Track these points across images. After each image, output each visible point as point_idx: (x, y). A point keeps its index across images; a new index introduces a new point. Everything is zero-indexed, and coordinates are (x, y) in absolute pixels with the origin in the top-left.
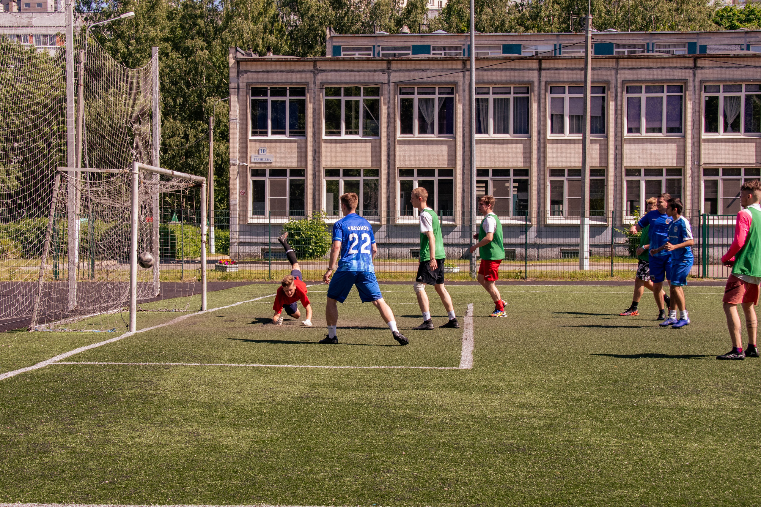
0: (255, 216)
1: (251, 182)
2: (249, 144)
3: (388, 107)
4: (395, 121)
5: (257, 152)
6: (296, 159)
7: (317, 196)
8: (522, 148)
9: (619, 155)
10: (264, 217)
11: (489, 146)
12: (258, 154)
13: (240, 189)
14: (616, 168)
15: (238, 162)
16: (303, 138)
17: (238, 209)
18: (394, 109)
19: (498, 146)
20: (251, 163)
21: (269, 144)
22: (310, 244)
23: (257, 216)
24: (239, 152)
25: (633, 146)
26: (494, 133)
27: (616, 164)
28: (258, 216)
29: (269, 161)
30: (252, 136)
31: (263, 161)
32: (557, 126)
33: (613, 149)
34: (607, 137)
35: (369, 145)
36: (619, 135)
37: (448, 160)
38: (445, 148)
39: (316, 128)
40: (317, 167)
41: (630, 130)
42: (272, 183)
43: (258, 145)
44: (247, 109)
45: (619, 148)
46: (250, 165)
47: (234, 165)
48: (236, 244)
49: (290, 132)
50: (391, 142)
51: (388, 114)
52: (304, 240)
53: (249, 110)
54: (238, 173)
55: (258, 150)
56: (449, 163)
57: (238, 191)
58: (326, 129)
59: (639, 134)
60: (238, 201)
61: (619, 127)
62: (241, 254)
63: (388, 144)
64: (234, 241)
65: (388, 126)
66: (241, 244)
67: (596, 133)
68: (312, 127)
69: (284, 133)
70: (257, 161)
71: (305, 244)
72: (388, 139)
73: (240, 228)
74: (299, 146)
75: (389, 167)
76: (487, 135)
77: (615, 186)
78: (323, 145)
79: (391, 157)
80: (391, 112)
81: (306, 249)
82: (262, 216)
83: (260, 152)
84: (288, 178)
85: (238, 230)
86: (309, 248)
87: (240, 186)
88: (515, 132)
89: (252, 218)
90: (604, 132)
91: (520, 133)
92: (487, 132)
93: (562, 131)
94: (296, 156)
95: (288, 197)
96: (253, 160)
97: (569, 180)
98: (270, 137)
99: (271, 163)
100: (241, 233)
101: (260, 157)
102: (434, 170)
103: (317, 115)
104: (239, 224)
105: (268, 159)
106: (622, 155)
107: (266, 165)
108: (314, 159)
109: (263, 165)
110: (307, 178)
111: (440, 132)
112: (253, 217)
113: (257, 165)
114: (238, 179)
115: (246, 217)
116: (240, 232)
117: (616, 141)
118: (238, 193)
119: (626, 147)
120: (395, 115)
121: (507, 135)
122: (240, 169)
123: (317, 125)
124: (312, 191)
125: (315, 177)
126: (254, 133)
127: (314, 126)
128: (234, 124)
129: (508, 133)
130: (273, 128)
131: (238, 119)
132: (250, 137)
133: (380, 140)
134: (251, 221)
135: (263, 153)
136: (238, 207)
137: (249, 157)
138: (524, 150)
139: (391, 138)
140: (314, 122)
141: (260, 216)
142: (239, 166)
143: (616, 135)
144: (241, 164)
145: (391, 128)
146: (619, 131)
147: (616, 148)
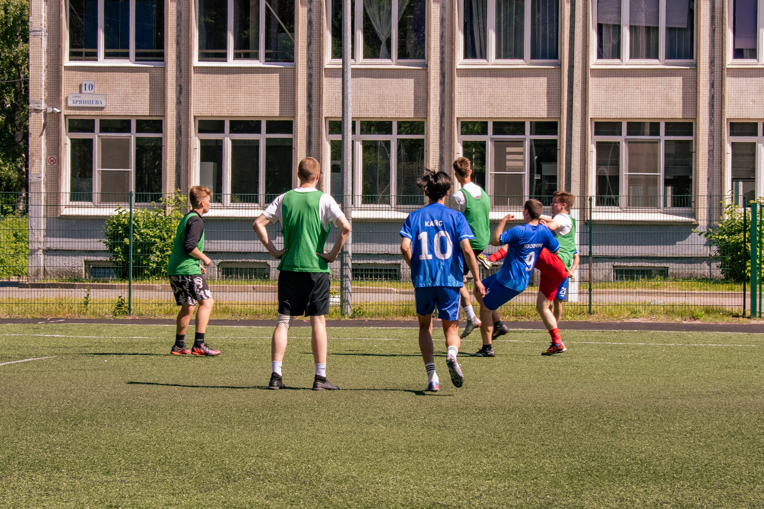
0: (74, 203)
1: (69, 142)
2: (64, 73)
3: (310, 11)
4: (320, 35)
5: (78, 88)
6: (147, 102)
7: (183, 167)
8: (545, 85)
9: (717, 96)
10: (90, 203)
11: (487, 80)
12: (81, 92)
13: (48, 154)
14: (711, 122)
15: (43, 106)
16: (158, 64)
17: (43, 190)
18: (320, 13)
19: (502, 80)
20: (68, 108)
21: (100, 74)
22: (152, 252)
23: (77, 203)
24: (47, 89)
25: (743, 82)
26: (498, 56)
27: (711, 114)
28: (80, 203)
29: (100, 105)
30: (70, 60)
31: (89, 105)
32: (608, 46)
33: (708, 87)
34: (696, 67)
35: (276, 77)
36: (717, 62)
37: (415, 105)
38: (409, 83)
39: (183, 48)
40: (183, 117)
41: (738, 54)
42: (105, 143)
43: (79, 76)
44: (60, 13)
45: (717, 84)
46: (64, 112)
47: (37, 111)
48: (40, 252)
49: (137, 55)
50: (314, 72)
51: (310, 23)
52: (141, 245)
53: (63, 15)
54: (45, 125)
55: (80, 86)
56: (416, 111)
57: (43, 158)
58: (200, 48)
59: (754, 61)
60: (43, 175)
61: (717, 48)
62: (48, 269)
63: (310, 76)
64: (36, 246)
65: (309, 44)
66: (48, 252)
67: (679, 57)
68: (175, 46)
69: (126, 56)
70: (78, 105)
71: (142, 252)
72: (310, 68)
73: (48, 224)
74: (151, 78)
75: (310, 117)
76: (483, 61)
77: (711, 152)
78: (194, 76)
79: (315, 98)
80: (314, 19)
81: (145, 262)
82: (86, 203)
83: (83, 88)
84: (133, 136)
85: (43, 226)
86: (150, 260)
87: (48, 149)
88: (534, 56)
89: (69, 206)
90: (692, 57)
91: (544, 57)
92: (484, 55)
93: (617, 54)
94: (147, 96)
95: (132, 169)
96: (70, 104)
97: (629, 142)
98: (102, 62)
99: (102, 108)
100: (49, 233)
101: (83, 98)
102: (391, 123)
103: (183, 24)
104: (46, 216)
105: (97, 102)
106: (722, 98)
107: (93, 113)
108: (179, 102)
109: (87, 113)
110: (166, 136)
111: (403, 55)
112: (71, 203)
113: (78, 112)
114: (43, 137)
115: (57, 205)
116: (47, 230)
117: (712, 72)
118: (43, 162)
119: (730, 83)
120: (320, 24)
121: (521, 61)
122: (48, 119)
123: (183, 41)
124: (174, 159)
125: (181, 134)
126: (74, 55)
127: (178, 43)
128: (37, 39)
129: (520, 56)
130: (106, 46)
131: (44, 29)
132: (67, 62)
133: (294, 70)
134: (66, 212)
135: (88, 91)
136: (43, 186)
137: (63, 98)
138: (549, 87)
139: (315, 64)
140: (178, 36)
141: (83, 203)
142: (46, 114)
143: (712, 62)
144: (50, 110)
145: (314, 47)
146: (717, 54)
147: (712, 85)
